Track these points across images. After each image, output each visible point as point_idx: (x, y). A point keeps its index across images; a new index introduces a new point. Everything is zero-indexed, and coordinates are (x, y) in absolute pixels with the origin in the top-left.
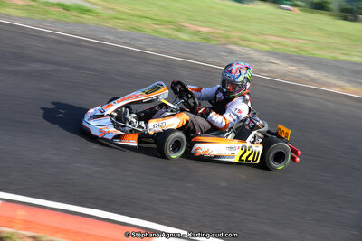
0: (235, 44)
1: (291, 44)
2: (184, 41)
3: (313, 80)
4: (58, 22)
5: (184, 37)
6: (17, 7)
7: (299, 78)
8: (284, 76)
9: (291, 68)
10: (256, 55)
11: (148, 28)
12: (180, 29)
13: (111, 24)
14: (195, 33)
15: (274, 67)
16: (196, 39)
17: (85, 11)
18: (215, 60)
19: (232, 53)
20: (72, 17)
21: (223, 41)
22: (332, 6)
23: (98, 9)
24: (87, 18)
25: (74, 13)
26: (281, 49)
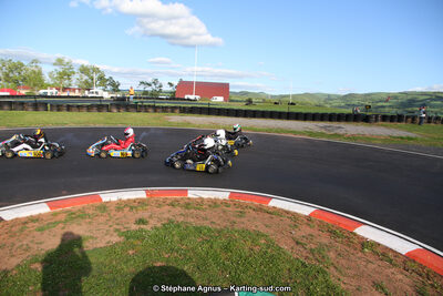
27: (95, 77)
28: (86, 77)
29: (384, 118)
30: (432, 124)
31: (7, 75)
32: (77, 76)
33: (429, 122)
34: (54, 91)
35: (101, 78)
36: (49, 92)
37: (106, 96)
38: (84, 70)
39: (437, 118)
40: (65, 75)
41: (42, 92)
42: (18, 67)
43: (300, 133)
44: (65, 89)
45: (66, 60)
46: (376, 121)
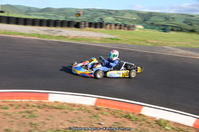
0: (165, 45)
1: (183, 44)
2: (149, 46)
3: (191, 55)
4: (110, 43)
5: (149, 45)
6: (98, 40)
7: (186, 55)
8: (182, 54)
9: (184, 52)
10: (172, 48)
11: (137, 43)
12: (147, 42)
13: (125, 43)
14: (152, 43)
15: (178, 52)
16: (152, 45)
17: (117, 39)
18: (159, 51)
19: (164, 48)
20: (114, 42)
21: (161, 45)
22: (197, 31)
23: (122, 39)
24: (118, 42)
25: (115, 40)
26: (180, 46)
29: (90, 25)
30: (122, 30)
33: (120, 29)
39: (125, 26)
43: (29, 35)
46: (85, 27)
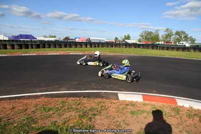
27: (183, 36)
28: (178, 37)
31: (146, 37)
32: (174, 36)
34: (163, 42)
35: (186, 37)
36: (160, 43)
37: (187, 45)
38: (177, 33)
40: (169, 36)
41: (157, 43)
42: (150, 33)
44: (167, 42)
45: (170, 29)
